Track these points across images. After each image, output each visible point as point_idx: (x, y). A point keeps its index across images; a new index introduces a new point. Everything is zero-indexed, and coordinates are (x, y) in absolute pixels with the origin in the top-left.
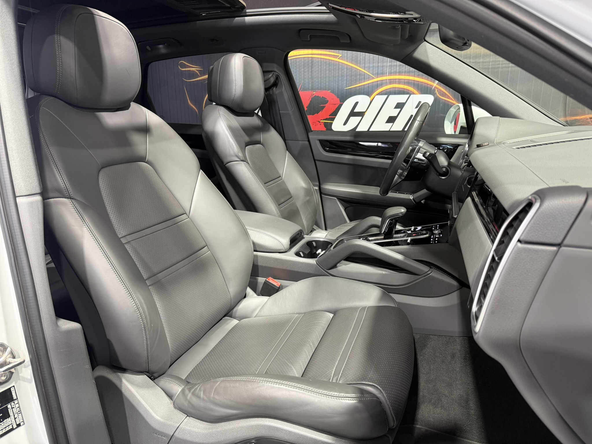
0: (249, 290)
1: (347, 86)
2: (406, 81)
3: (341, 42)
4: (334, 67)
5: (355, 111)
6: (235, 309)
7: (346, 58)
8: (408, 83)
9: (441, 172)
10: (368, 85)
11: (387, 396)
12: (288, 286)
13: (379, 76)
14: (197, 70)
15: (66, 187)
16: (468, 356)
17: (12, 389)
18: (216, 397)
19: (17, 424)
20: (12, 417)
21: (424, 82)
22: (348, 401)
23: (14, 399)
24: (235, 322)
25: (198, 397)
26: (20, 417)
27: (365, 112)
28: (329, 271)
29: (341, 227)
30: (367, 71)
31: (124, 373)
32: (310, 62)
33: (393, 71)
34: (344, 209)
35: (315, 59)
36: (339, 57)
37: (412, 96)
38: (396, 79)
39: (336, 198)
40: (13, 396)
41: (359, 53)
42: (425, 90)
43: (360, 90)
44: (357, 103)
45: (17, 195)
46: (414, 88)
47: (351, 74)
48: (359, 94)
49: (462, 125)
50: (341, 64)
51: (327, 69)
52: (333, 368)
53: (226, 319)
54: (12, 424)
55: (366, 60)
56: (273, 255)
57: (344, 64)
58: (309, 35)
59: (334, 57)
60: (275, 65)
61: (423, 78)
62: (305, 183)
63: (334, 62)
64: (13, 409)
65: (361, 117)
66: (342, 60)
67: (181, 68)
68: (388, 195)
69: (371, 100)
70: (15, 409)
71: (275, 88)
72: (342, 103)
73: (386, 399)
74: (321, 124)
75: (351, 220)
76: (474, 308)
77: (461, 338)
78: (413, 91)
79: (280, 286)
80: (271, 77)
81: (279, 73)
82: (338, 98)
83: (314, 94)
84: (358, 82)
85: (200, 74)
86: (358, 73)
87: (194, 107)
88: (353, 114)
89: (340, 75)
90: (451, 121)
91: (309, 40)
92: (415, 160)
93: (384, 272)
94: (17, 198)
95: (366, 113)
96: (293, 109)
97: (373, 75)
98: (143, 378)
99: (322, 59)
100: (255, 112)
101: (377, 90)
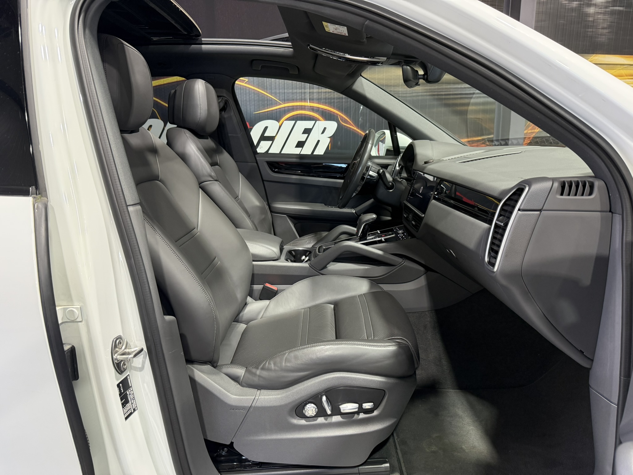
0: (249, 298)
1: (256, 110)
3: (290, 73)
4: (241, 91)
5: (265, 135)
6: (241, 315)
7: (252, 83)
8: (312, 109)
10: (276, 110)
12: (285, 289)
13: (286, 102)
17: (128, 378)
18: (288, 364)
19: (133, 408)
20: (130, 402)
21: (327, 109)
22: (391, 348)
23: (130, 386)
24: (243, 326)
25: (269, 370)
26: (135, 402)
27: (274, 137)
28: (321, 272)
30: (274, 96)
33: (298, 98)
36: (246, 82)
37: (318, 122)
38: (302, 106)
39: (286, 216)
40: (129, 383)
41: (265, 79)
42: (328, 116)
43: (269, 115)
44: (266, 128)
45: (128, 204)
46: (319, 115)
47: (259, 99)
48: (268, 119)
50: (248, 89)
52: (365, 334)
53: (234, 324)
54: (131, 408)
55: (273, 85)
56: (269, 263)
57: (251, 88)
58: (261, 66)
59: (240, 82)
60: (224, 91)
61: (326, 106)
63: (241, 86)
65: (271, 142)
66: (249, 85)
69: (280, 125)
70: (131, 395)
71: (224, 112)
72: (252, 127)
75: (301, 235)
77: (430, 312)
78: (318, 117)
79: (277, 289)
80: (220, 102)
81: (228, 98)
84: (266, 107)
86: (266, 99)
88: (263, 138)
89: (248, 100)
91: (260, 69)
92: (368, 177)
93: (366, 267)
94: (128, 207)
95: (276, 138)
96: (242, 133)
97: (280, 101)
98: (208, 367)
101: (285, 116)
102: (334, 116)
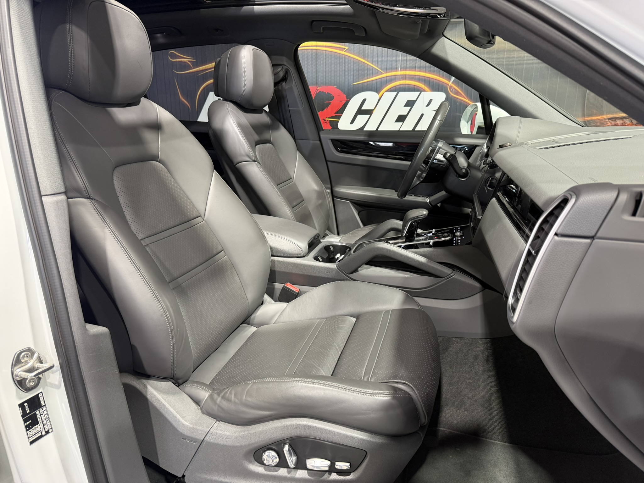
0: (266, 297)
1: (354, 81)
2: (416, 77)
3: (356, 35)
4: (339, 60)
5: (363, 109)
6: (253, 316)
7: (352, 51)
8: (420, 79)
9: (461, 174)
10: (376, 81)
11: (418, 393)
12: (307, 292)
13: (388, 71)
14: (189, 61)
15: (86, 186)
16: (491, 357)
17: (40, 395)
18: (249, 399)
19: (46, 431)
20: (41, 424)
21: (435, 78)
22: (382, 398)
23: (42, 405)
24: (253, 329)
25: (229, 400)
26: (49, 424)
27: (373, 110)
28: (351, 276)
29: (355, 232)
30: (375, 65)
31: (148, 379)
32: (314, 54)
34: (358, 213)
35: (319, 51)
36: (345, 49)
37: (423, 93)
38: (406, 75)
39: (349, 202)
40: (41, 402)
41: (367, 46)
42: (436, 87)
43: (368, 86)
44: (364, 100)
45: (42, 194)
46: (424, 85)
47: (358, 68)
48: (368, 90)
49: (480, 125)
50: (347, 57)
51: (333, 62)
52: (363, 368)
53: (243, 326)
54: (41, 431)
55: (374, 54)
56: (291, 259)
57: (351, 57)
58: (322, 27)
59: (340, 50)
60: (284, 58)
61: (434, 75)
62: (318, 185)
63: (340, 55)
64: (42, 415)
65: (368, 116)
66: (349, 53)
67: (172, 59)
68: (405, 198)
69: (380, 97)
70: (43, 415)
71: (284, 83)
72: (349, 100)
73: (418, 396)
74: (326, 123)
75: (365, 225)
76: (511, 301)
77: (484, 340)
78: (424, 87)
79: (299, 292)
80: (280, 71)
81: (289, 66)
82: (344, 94)
83: (318, 89)
84: (366, 78)
85: (193, 66)
86: (366, 68)
87: (185, 102)
88: (360, 112)
89: (347, 70)
90: (467, 120)
91: (322, 32)
92: (435, 161)
93: (406, 276)
94: (43, 197)
95: (374, 112)
96: (304, 106)
97: (382, 70)
98: (168, 385)
99: (327, 52)
100: (264, 108)
101: (386, 86)
102: (443, 86)
